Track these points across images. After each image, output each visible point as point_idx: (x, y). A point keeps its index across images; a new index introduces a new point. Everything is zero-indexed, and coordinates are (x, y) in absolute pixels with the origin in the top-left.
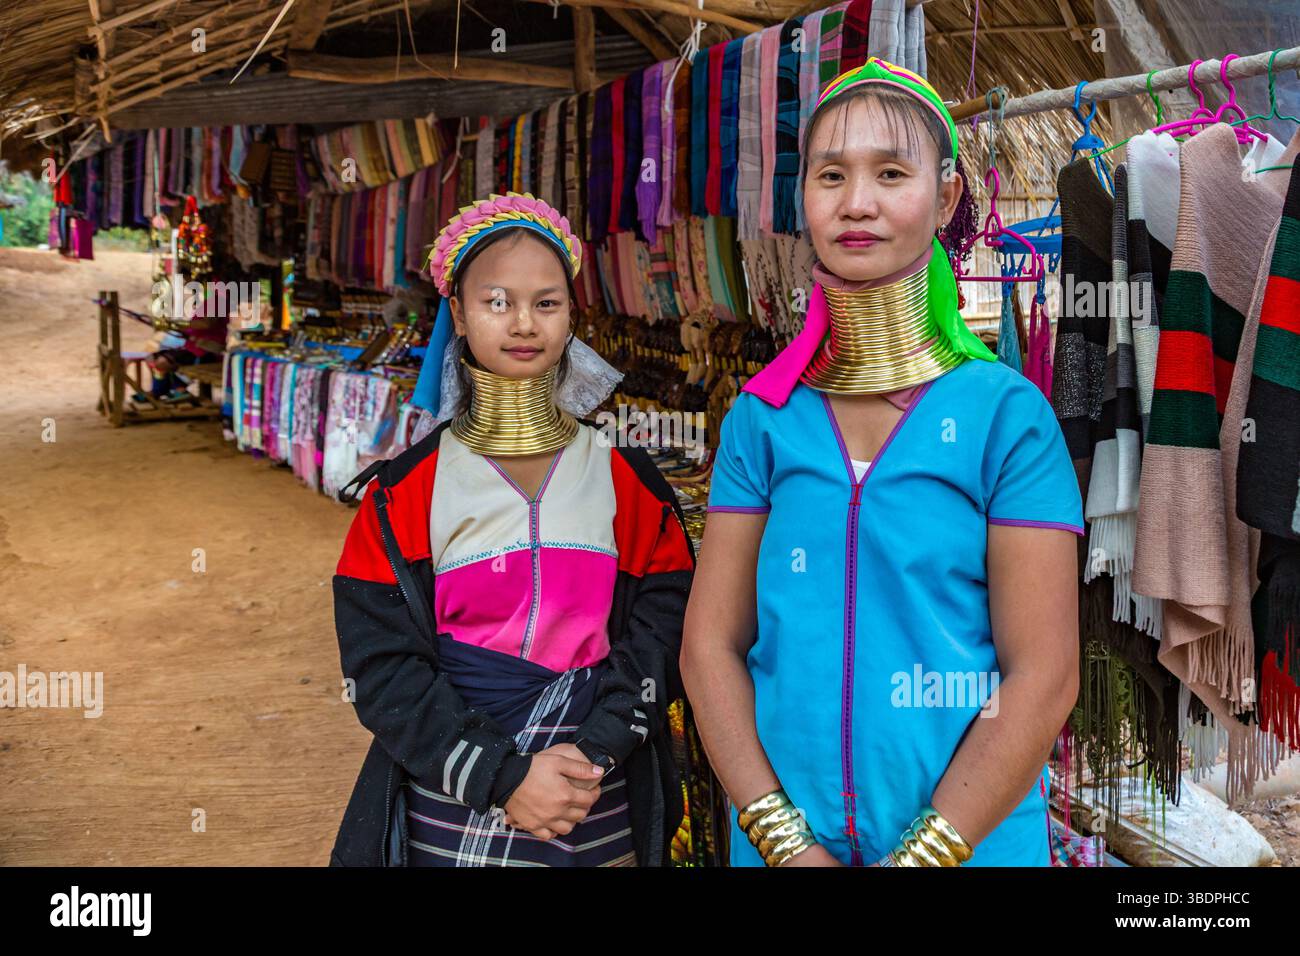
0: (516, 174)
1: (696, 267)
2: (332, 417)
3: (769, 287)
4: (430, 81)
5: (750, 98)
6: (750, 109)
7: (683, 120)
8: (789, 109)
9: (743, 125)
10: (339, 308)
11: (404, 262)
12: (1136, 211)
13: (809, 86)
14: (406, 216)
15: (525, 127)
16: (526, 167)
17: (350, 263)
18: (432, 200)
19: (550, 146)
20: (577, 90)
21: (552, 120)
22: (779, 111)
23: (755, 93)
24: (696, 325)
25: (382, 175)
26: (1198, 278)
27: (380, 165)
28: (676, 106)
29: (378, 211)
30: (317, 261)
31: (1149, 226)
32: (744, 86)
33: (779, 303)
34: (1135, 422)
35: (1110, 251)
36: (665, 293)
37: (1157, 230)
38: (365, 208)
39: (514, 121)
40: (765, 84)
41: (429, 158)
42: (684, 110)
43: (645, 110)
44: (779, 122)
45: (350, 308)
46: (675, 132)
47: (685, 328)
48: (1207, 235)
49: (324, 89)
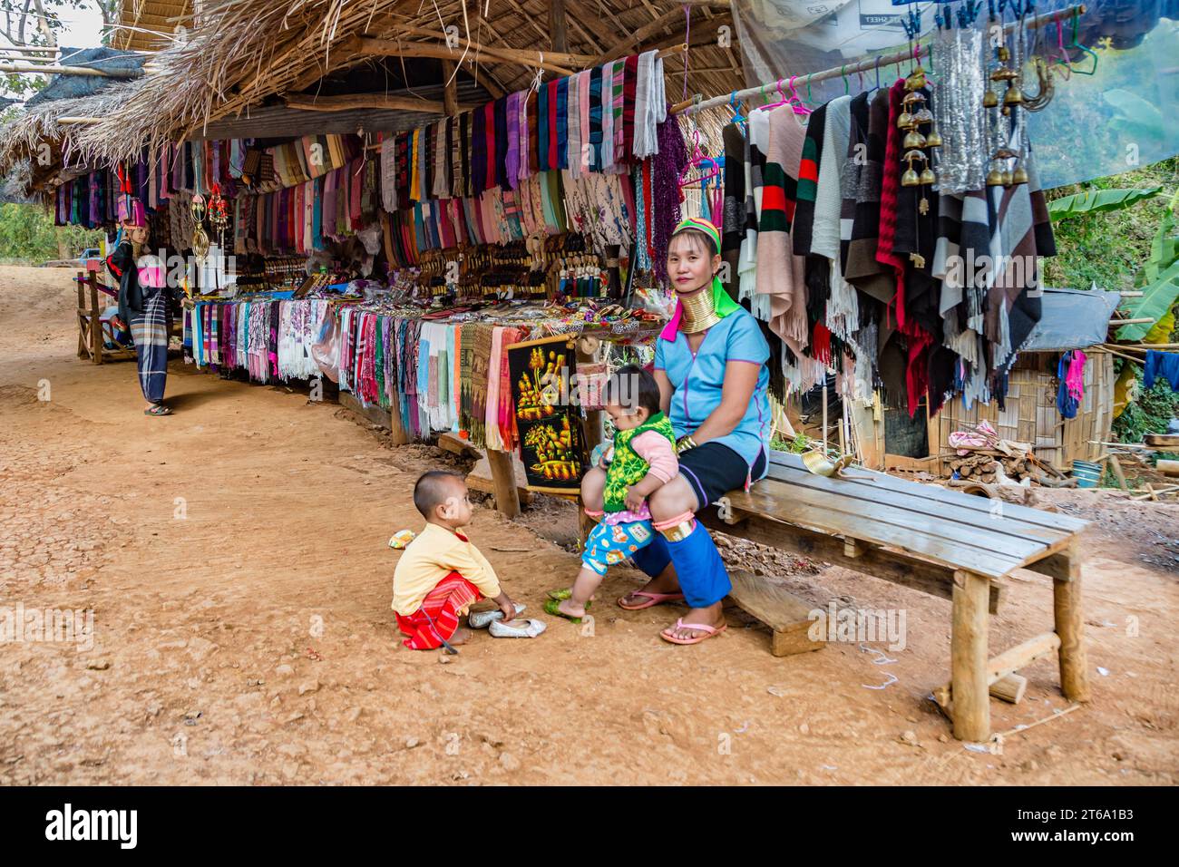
0: (414, 164)
1: (535, 206)
2: (282, 329)
3: (581, 209)
4: (363, 109)
5: (574, 107)
6: (574, 112)
7: (534, 121)
8: (597, 110)
9: (570, 121)
10: (264, 270)
11: (321, 232)
12: (753, 142)
13: (607, 98)
14: (322, 202)
15: (420, 136)
16: (422, 159)
17: (274, 239)
18: (343, 190)
19: (441, 145)
20: (447, 115)
21: (442, 129)
22: (591, 112)
23: (577, 104)
24: (536, 238)
25: (298, 178)
26: (777, 166)
27: (297, 172)
28: (528, 114)
29: (296, 201)
30: (246, 240)
31: (759, 147)
32: (570, 100)
33: (587, 216)
34: (755, 227)
35: (743, 157)
36: (514, 225)
37: (762, 149)
38: (286, 199)
39: (410, 133)
40: (582, 99)
41: (336, 163)
42: (534, 116)
43: (508, 119)
44: (591, 117)
45: (271, 270)
46: (529, 128)
47: (528, 242)
48: (781, 148)
49: (304, 115)
